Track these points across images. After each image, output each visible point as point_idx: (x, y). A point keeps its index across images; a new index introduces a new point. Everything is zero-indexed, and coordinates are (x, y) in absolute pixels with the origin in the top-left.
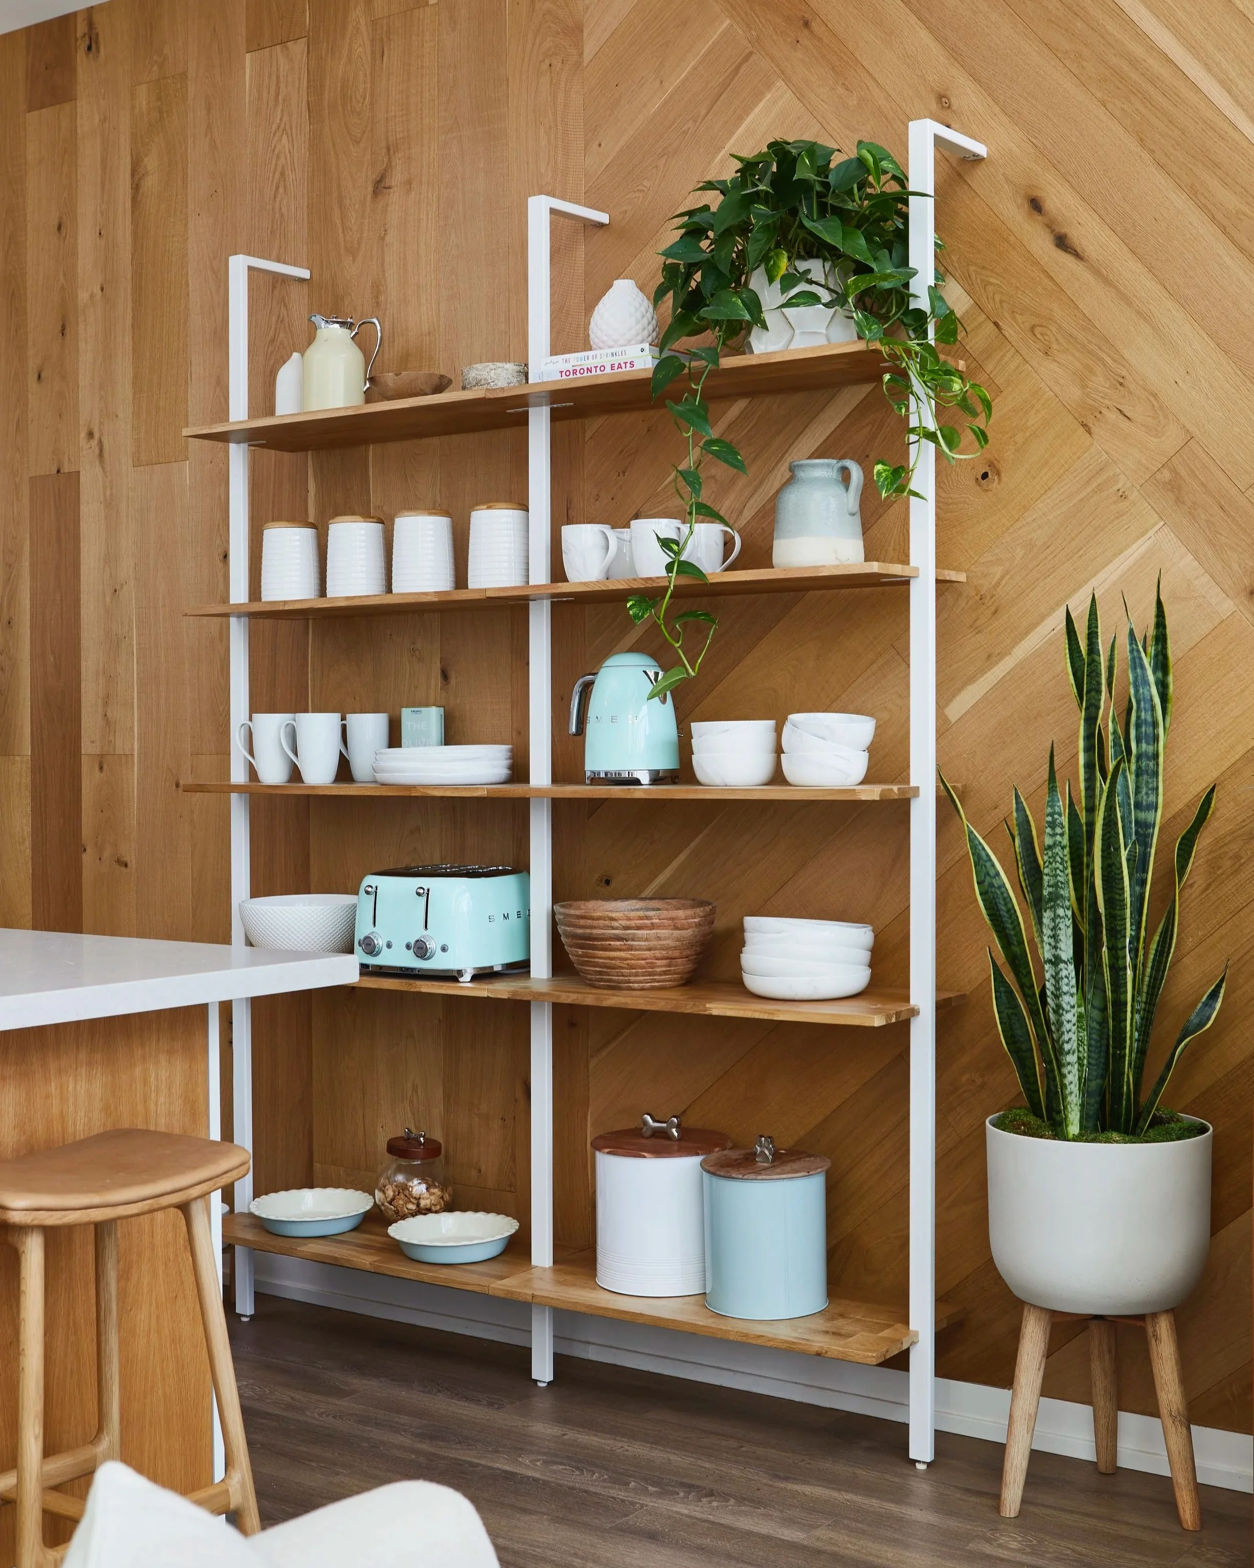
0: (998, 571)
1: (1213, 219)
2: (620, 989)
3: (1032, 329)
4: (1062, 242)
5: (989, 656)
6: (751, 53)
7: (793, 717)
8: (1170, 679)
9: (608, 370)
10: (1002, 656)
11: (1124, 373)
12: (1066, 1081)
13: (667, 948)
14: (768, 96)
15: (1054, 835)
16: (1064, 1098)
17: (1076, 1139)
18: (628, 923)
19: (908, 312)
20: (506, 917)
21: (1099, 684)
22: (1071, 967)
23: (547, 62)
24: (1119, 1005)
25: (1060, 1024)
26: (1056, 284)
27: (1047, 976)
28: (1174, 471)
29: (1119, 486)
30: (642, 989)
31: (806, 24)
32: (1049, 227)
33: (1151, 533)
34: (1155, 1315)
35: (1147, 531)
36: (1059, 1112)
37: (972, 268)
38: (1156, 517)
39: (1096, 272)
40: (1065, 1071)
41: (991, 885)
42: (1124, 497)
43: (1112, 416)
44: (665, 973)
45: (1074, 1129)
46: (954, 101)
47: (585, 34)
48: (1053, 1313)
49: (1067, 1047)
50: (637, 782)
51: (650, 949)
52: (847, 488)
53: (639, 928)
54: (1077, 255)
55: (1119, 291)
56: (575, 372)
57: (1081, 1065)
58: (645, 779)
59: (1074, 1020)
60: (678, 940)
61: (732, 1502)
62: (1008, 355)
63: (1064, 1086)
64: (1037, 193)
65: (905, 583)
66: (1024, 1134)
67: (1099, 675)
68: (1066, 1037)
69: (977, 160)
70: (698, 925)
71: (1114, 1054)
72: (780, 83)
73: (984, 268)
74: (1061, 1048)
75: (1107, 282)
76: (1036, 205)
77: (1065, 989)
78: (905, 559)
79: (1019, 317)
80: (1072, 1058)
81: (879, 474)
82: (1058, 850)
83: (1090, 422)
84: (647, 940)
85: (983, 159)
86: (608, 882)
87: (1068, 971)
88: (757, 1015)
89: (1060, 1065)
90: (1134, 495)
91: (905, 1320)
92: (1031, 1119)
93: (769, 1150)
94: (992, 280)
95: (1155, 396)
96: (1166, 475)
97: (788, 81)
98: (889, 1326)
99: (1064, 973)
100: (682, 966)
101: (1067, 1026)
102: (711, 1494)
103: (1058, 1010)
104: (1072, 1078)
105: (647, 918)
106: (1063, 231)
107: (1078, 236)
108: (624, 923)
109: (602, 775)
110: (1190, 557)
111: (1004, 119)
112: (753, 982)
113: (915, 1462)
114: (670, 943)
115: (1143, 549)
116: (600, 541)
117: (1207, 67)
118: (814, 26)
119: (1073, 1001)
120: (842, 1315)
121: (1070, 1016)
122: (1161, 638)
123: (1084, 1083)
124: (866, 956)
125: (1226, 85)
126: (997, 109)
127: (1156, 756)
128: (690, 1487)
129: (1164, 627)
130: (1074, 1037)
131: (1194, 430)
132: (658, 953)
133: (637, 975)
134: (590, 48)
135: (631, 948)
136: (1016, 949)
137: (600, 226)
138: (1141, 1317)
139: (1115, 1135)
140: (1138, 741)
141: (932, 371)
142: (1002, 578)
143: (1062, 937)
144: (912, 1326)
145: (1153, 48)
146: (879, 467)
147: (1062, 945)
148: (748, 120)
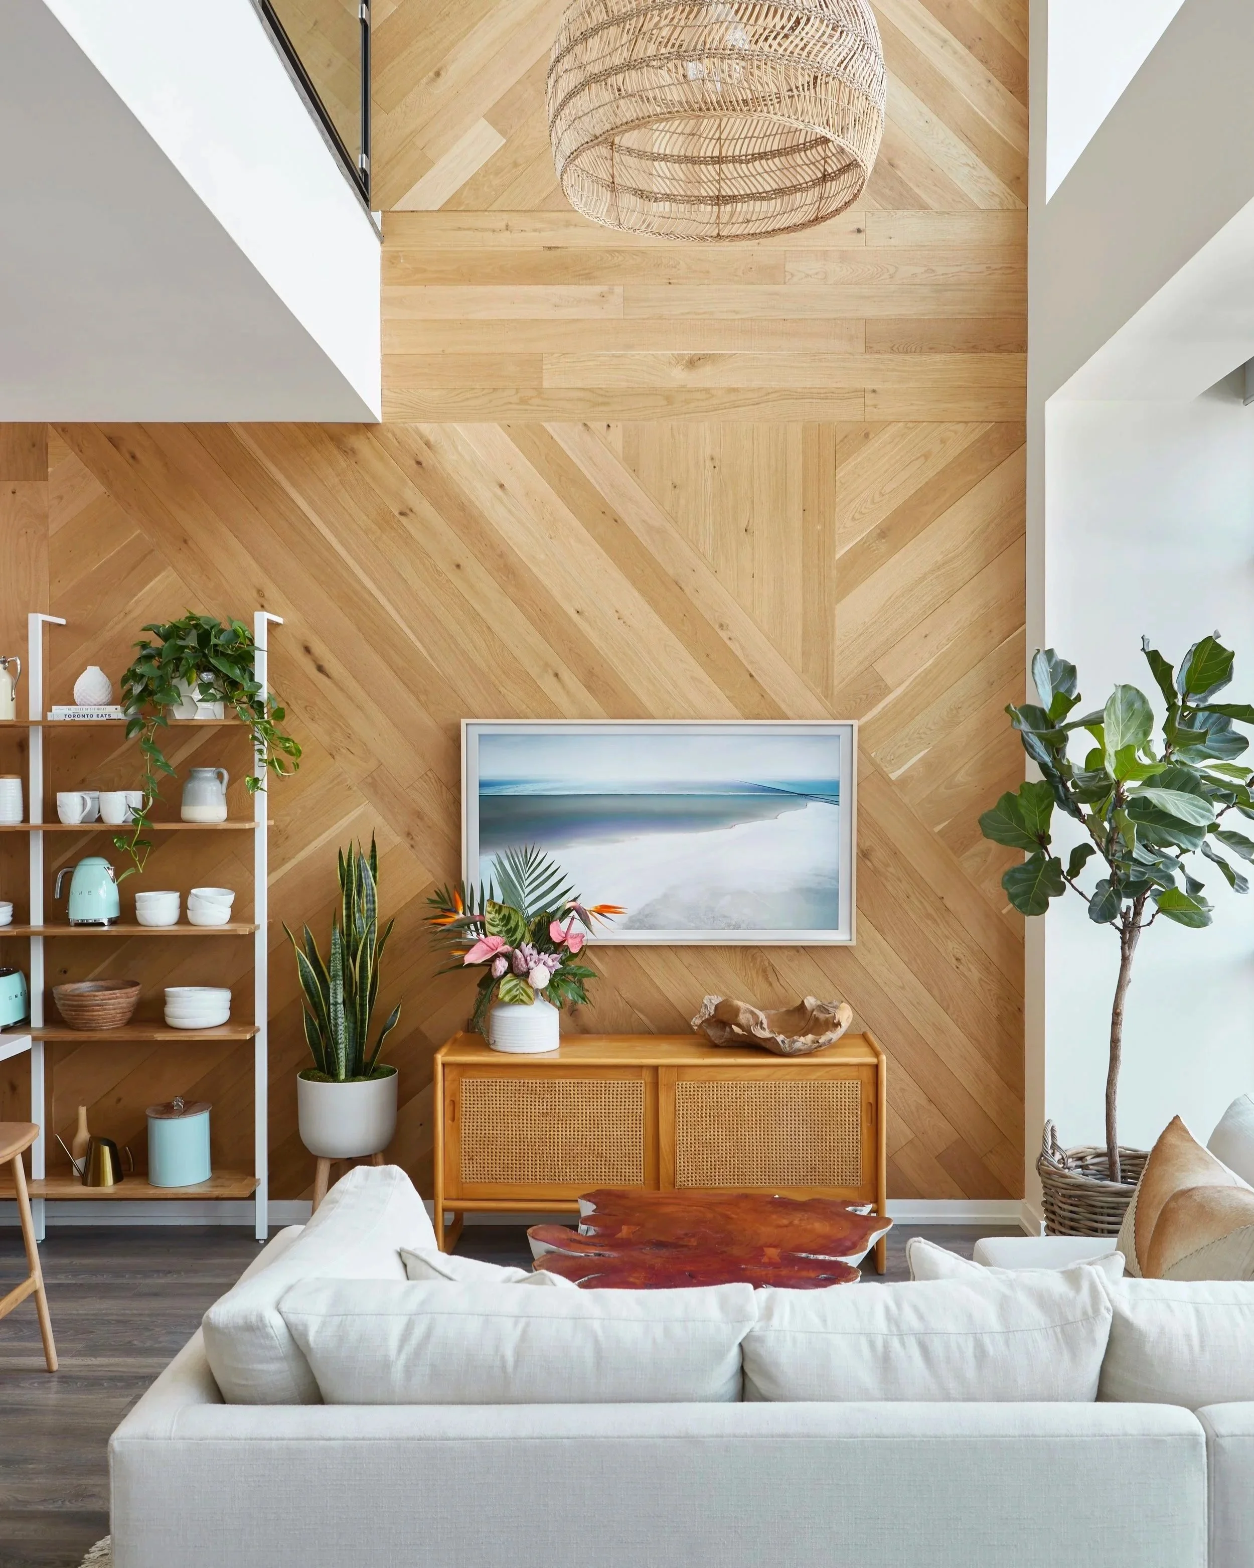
0: (288, 819)
1: (392, 669)
2: (96, 1030)
3: (306, 707)
4: (320, 669)
5: (284, 859)
6: (153, 550)
7: (193, 891)
8: (378, 874)
9: (95, 718)
10: (290, 859)
11: (350, 732)
12: (340, 1056)
13: (121, 1008)
14: (163, 574)
15: (335, 949)
16: (339, 1064)
17: (344, 1081)
18: (104, 997)
19: (254, 702)
20: (16, 997)
21: (352, 880)
22: (342, 1006)
23: (24, 530)
24: (363, 1021)
25: (336, 1031)
26: (317, 688)
27: (331, 1010)
28: (373, 778)
29: (348, 783)
30: (108, 1029)
31: (185, 541)
32: (314, 661)
33: (363, 805)
34: (376, 1154)
35: (361, 804)
36: (336, 1070)
37: (275, 675)
38: (365, 798)
39: (336, 684)
40: (339, 1052)
41: (306, 972)
42: (350, 788)
43: (344, 751)
44: (120, 1020)
45: (342, 1077)
46: (265, 594)
47: (50, 520)
48: (331, 1159)
49: (340, 1041)
50: (102, 924)
51: (114, 1009)
52: (221, 783)
53: (109, 999)
54: (328, 676)
55: (347, 694)
56: (74, 716)
57: (346, 1048)
58: (106, 922)
59: (343, 1029)
60: (129, 1003)
61: (183, 1273)
62: (294, 718)
63: (338, 1058)
64: (309, 645)
65: (252, 830)
66: (319, 1081)
67: (352, 876)
68: (340, 1037)
69: (278, 624)
70: (137, 995)
71: (360, 1042)
72: (170, 568)
73: (281, 676)
74: (338, 1042)
75: (342, 689)
76: (307, 650)
77: (339, 1016)
78: (252, 819)
79: (299, 702)
80: (342, 1046)
81: (248, 782)
82: (337, 955)
83: (334, 753)
84: (113, 1005)
85: (280, 624)
86: (65, 972)
87: (341, 1008)
88: (179, 1039)
89: (337, 1049)
90: (355, 788)
91: (253, 1174)
92: (321, 1074)
93: (181, 1102)
94: (285, 682)
95: (365, 744)
96: (370, 780)
97: (174, 567)
98: (245, 1179)
99: (339, 1009)
100: (129, 1015)
101: (340, 1032)
102: (170, 1272)
103: (336, 1025)
104: (342, 1054)
105: (114, 994)
106: (321, 663)
107: (327, 666)
108: (101, 997)
109: (80, 921)
110: (381, 817)
111: (291, 606)
112: (171, 1021)
113: (258, 1240)
114: (124, 1005)
115: (359, 813)
116: (79, 801)
117: (389, 600)
118: (190, 543)
119: (343, 1020)
120: (219, 1177)
121: (341, 1028)
122: (373, 856)
123: (347, 1055)
124: (228, 1004)
125: (397, 610)
126: (288, 602)
127: (374, 910)
128: (158, 1271)
129: (375, 852)
130: (343, 1036)
131: (382, 761)
132: (118, 1011)
133: (107, 1022)
134: (53, 528)
135: (105, 1009)
136: (317, 1000)
137: (60, 625)
138: (370, 1156)
139: (361, 1078)
140: (367, 903)
141: (270, 734)
142: (291, 822)
143: (339, 993)
144: (257, 1177)
145: (364, 587)
146: (248, 779)
147: (338, 997)
148: (152, 584)
